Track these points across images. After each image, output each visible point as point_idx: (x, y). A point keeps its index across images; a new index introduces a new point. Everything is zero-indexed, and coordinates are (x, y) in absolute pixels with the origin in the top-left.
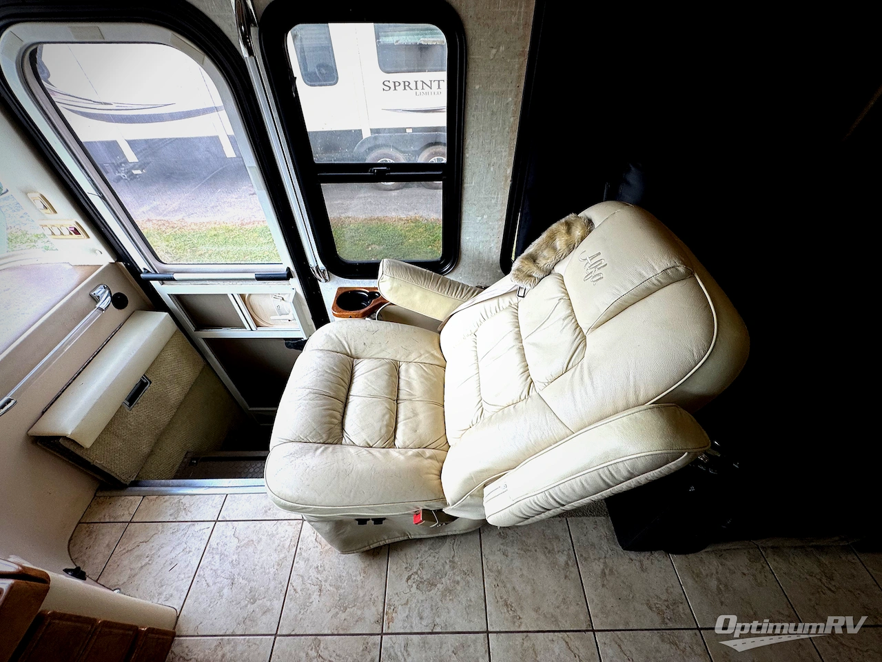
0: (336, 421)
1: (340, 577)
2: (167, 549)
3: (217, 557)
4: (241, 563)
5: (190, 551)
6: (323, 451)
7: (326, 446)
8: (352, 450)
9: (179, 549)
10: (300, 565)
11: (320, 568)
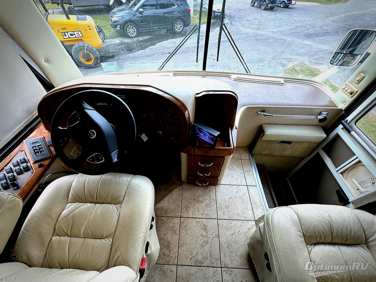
0: (318, 240)
1: (238, 243)
2: (236, 174)
3: (236, 190)
4: (236, 199)
5: (236, 180)
6: (300, 235)
7: (303, 236)
8: (307, 253)
9: (236, 177)
10: (239, 223)
11: (239, 232)
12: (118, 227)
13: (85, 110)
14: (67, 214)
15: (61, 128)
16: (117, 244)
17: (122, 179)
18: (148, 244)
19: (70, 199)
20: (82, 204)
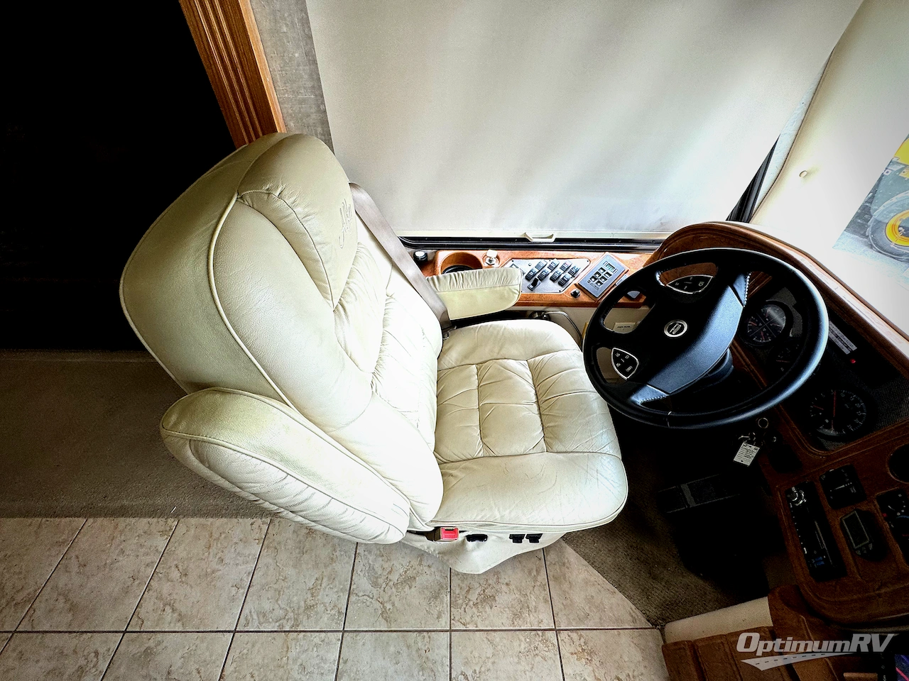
12: (504, 459)
13: (730, 288)
14: (509, 368)
15: (658, 279)
16: (475, 467)
17: (602, 434)
18: (482, 538)
19: (534, 361)
20: (531, 381)
